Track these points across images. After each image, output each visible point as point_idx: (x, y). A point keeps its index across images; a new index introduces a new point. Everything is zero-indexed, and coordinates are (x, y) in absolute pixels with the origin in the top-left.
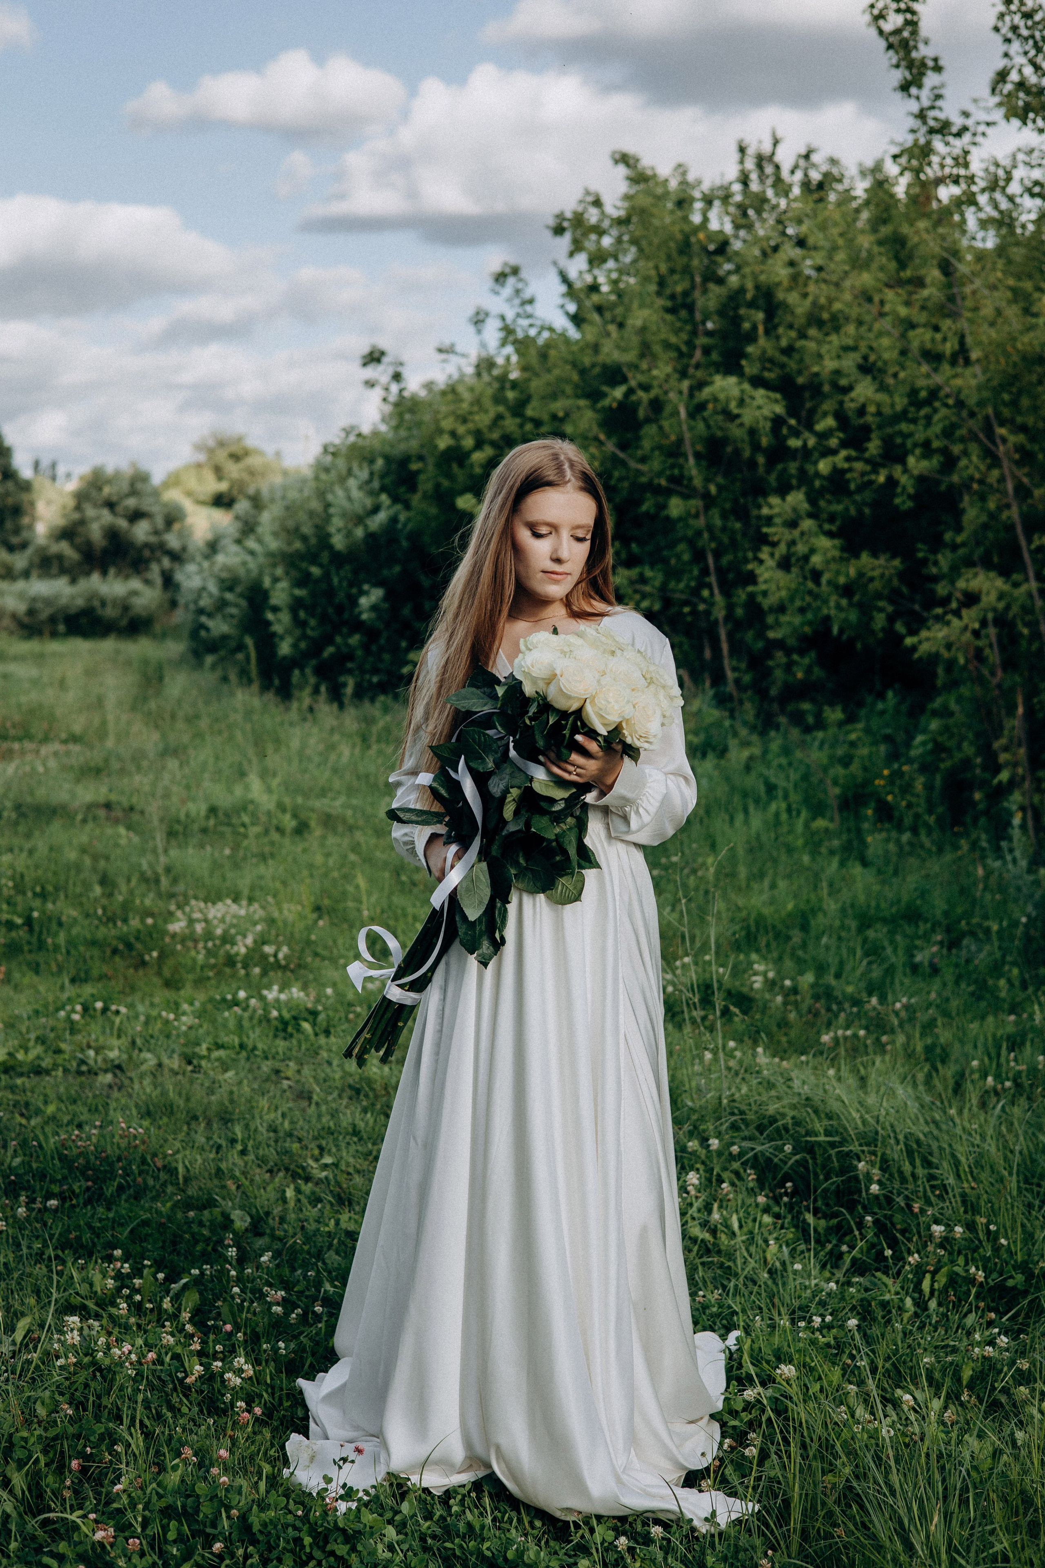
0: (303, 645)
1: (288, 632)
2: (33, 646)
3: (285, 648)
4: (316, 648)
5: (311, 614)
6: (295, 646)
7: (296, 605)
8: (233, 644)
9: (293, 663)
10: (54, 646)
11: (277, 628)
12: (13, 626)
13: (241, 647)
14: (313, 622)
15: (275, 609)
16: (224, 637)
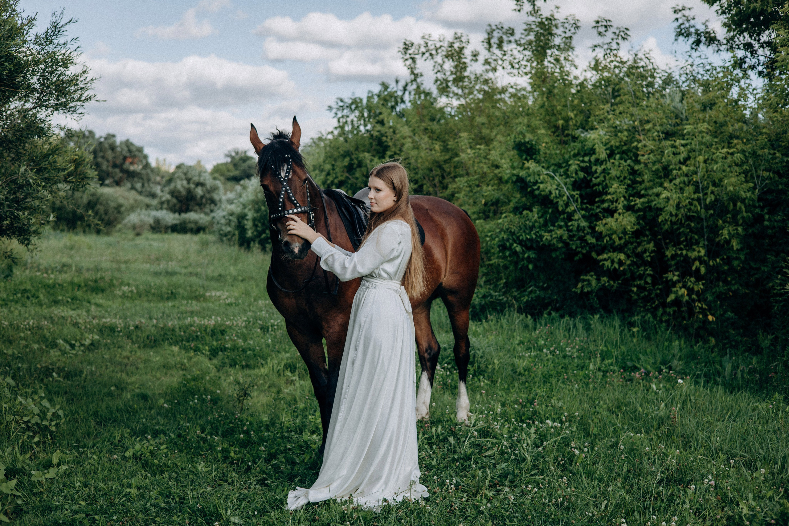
0: (255, 233)
1: (250, 228)
2: (156, 236)
3: (249, 234)
4: (260, 234)
5: (260, 221)
6: (253, 233)
7: (254, 220)
8: (231, 234)
9: (252, 239)
10: (166, 236)
11: (247, 227)
12: (149, 228)
13: (234, 235)
14: (259, 225)
15: (247, 220)
16: (229, 232)
